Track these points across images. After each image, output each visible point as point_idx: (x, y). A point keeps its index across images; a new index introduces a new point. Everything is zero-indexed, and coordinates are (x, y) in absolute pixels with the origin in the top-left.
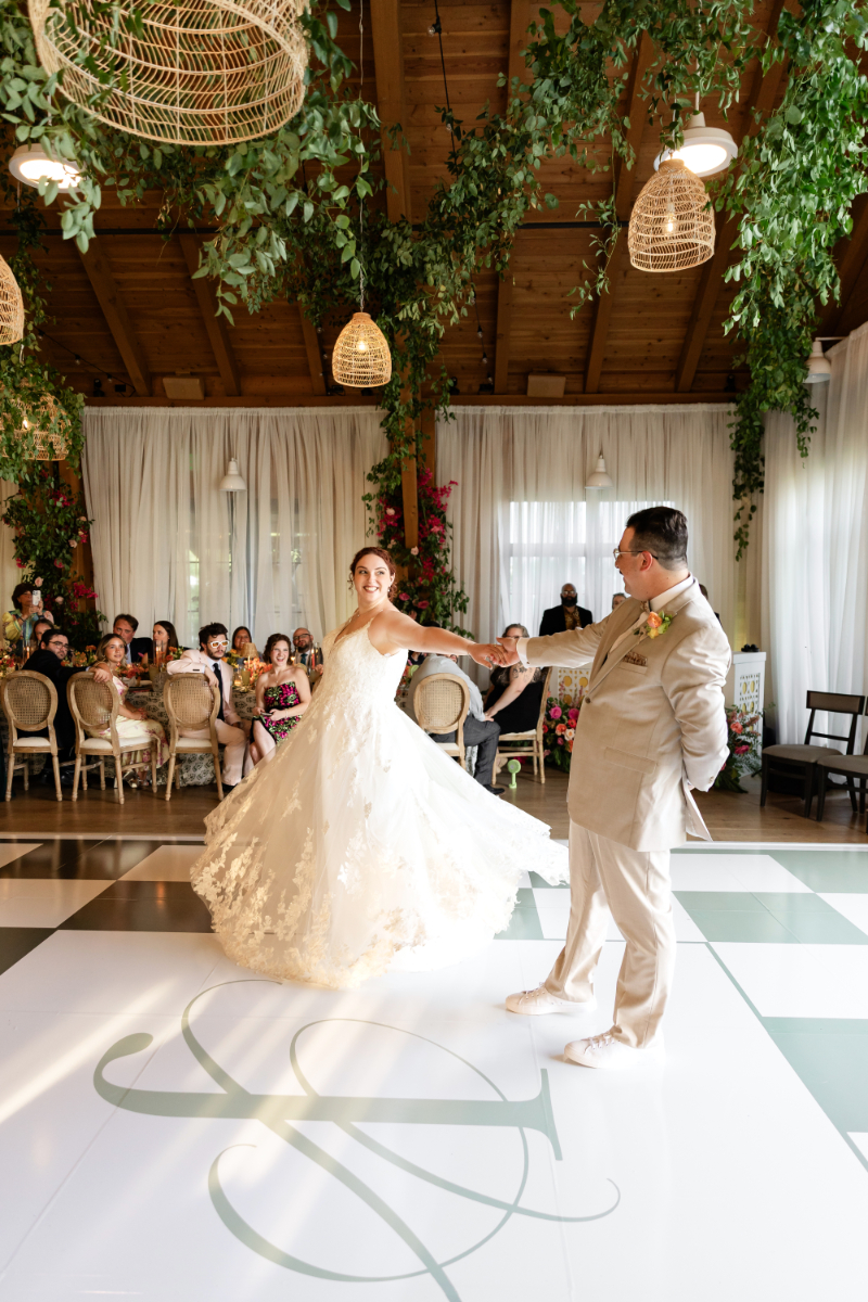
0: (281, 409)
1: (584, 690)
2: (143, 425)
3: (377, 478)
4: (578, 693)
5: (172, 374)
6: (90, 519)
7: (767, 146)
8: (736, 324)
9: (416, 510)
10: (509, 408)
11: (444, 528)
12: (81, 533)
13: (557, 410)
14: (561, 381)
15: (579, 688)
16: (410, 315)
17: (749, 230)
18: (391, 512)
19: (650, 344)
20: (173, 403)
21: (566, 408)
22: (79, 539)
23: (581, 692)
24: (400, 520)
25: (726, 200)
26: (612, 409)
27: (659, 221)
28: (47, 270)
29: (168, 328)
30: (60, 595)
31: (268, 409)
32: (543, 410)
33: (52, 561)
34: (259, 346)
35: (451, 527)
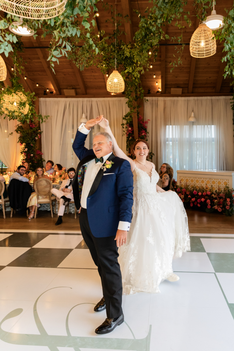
0: (98, 98)
1: (187, 183)
2: (58, 103)
3: (126, 119)
4: (185, 184)
5: (67, 88)
6: (41, 131)
7: (229, 19)
8: (228, 75)
9: (137, 128)
10: (165, 98)
11: (146, 133)
12: (38, 135)
13: (180, 98)
14: (181, 89)
15: (186, 182)
16: (129, 71)
17: (227, 45)
18: (130, 129)
19: (207, 79)
20: (67, 97)
21: (182, 98)
22: (38, 137)
23: (186, 183)
24: (133, 131)
25: (219, 36)
26: (196, 98)
27: (199, 42)
28: (30, 59)
29: (65, 75)
30: (32, 154)
31: (94, 98)
32: (175, 98)
33: (30, 144)
34: (92, 80)
35: (148, 133)
